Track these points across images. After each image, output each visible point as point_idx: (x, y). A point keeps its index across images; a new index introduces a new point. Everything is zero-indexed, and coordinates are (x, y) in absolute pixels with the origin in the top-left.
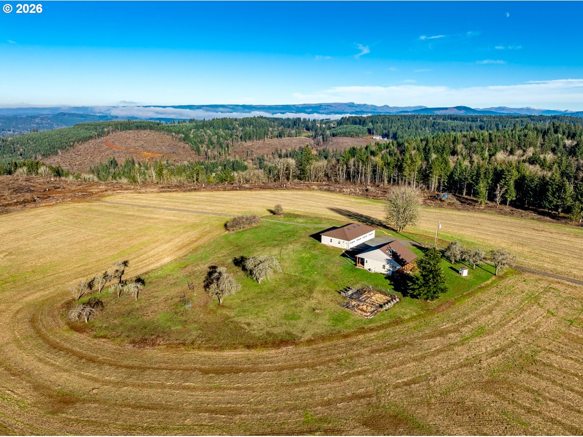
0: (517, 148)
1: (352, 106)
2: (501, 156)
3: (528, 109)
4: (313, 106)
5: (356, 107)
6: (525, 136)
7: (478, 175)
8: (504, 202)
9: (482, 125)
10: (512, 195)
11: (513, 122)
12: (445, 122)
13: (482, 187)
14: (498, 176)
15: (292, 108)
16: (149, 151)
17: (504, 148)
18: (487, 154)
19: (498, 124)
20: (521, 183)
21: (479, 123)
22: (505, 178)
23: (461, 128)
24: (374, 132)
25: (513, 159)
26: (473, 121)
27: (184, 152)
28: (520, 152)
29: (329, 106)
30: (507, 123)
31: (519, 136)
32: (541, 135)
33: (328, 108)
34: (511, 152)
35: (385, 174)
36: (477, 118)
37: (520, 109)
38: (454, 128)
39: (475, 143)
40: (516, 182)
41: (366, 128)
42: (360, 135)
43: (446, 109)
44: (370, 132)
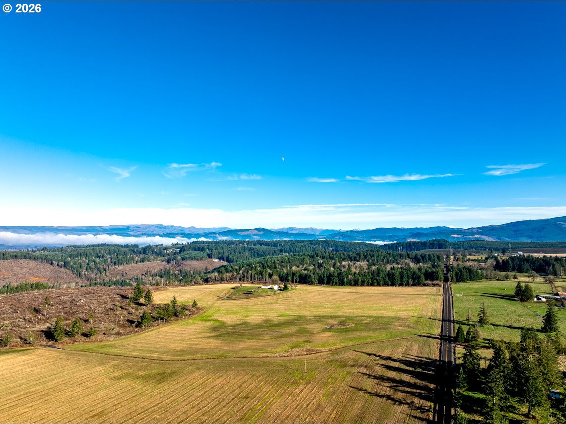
1: (161, 228)
2: (294, 268)
3: (312, 229)
4: (121, 227)
5: (165, 228)
6: (304, 259)
7: (288, 275)
8: (296, 282)
10: (298, 280)
12: (256, 247)
13: (290, 278)
14: (294, 274)
15: (98, 230)
16: (36, 277)
17: (295, 265)
18: (289, 268)
20: (301, 276)
21: (279, 248)
24: (213, 256)
25: (299, 269)
26: (274, 246)
27: (66, 276)
28: (301, 266)
29: (137, 227)
33: (136, 230)
34: (298, 267)
35: (256, 277)
36: (277, 243)
37: (306, 229)
39: (283, 263)
40: (299, 276)
41: (206, 253)
42: (203, 259)
43: (248, 230)
44: (209, 256)
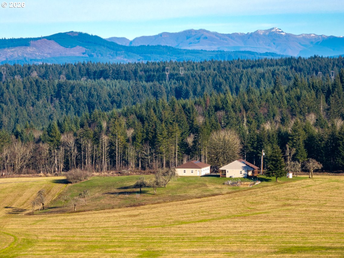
0: (290, 116)
6: (298, 98)
9: (181, 88)
11: (254, 77)
19: (221, 84)
22: (293, 139)
23: (133, 97)
30: (241, 80)
31: (289, 100)
32: (322, 98)
38: (116, 98)
